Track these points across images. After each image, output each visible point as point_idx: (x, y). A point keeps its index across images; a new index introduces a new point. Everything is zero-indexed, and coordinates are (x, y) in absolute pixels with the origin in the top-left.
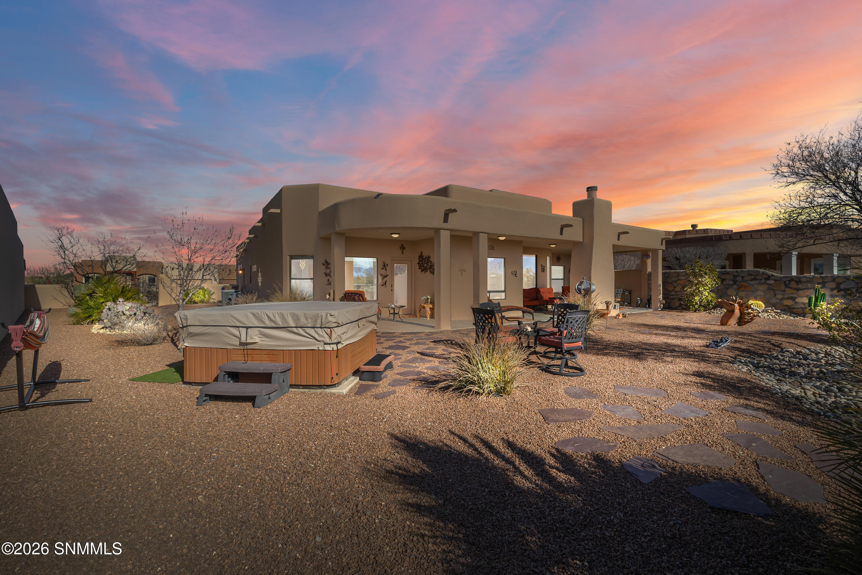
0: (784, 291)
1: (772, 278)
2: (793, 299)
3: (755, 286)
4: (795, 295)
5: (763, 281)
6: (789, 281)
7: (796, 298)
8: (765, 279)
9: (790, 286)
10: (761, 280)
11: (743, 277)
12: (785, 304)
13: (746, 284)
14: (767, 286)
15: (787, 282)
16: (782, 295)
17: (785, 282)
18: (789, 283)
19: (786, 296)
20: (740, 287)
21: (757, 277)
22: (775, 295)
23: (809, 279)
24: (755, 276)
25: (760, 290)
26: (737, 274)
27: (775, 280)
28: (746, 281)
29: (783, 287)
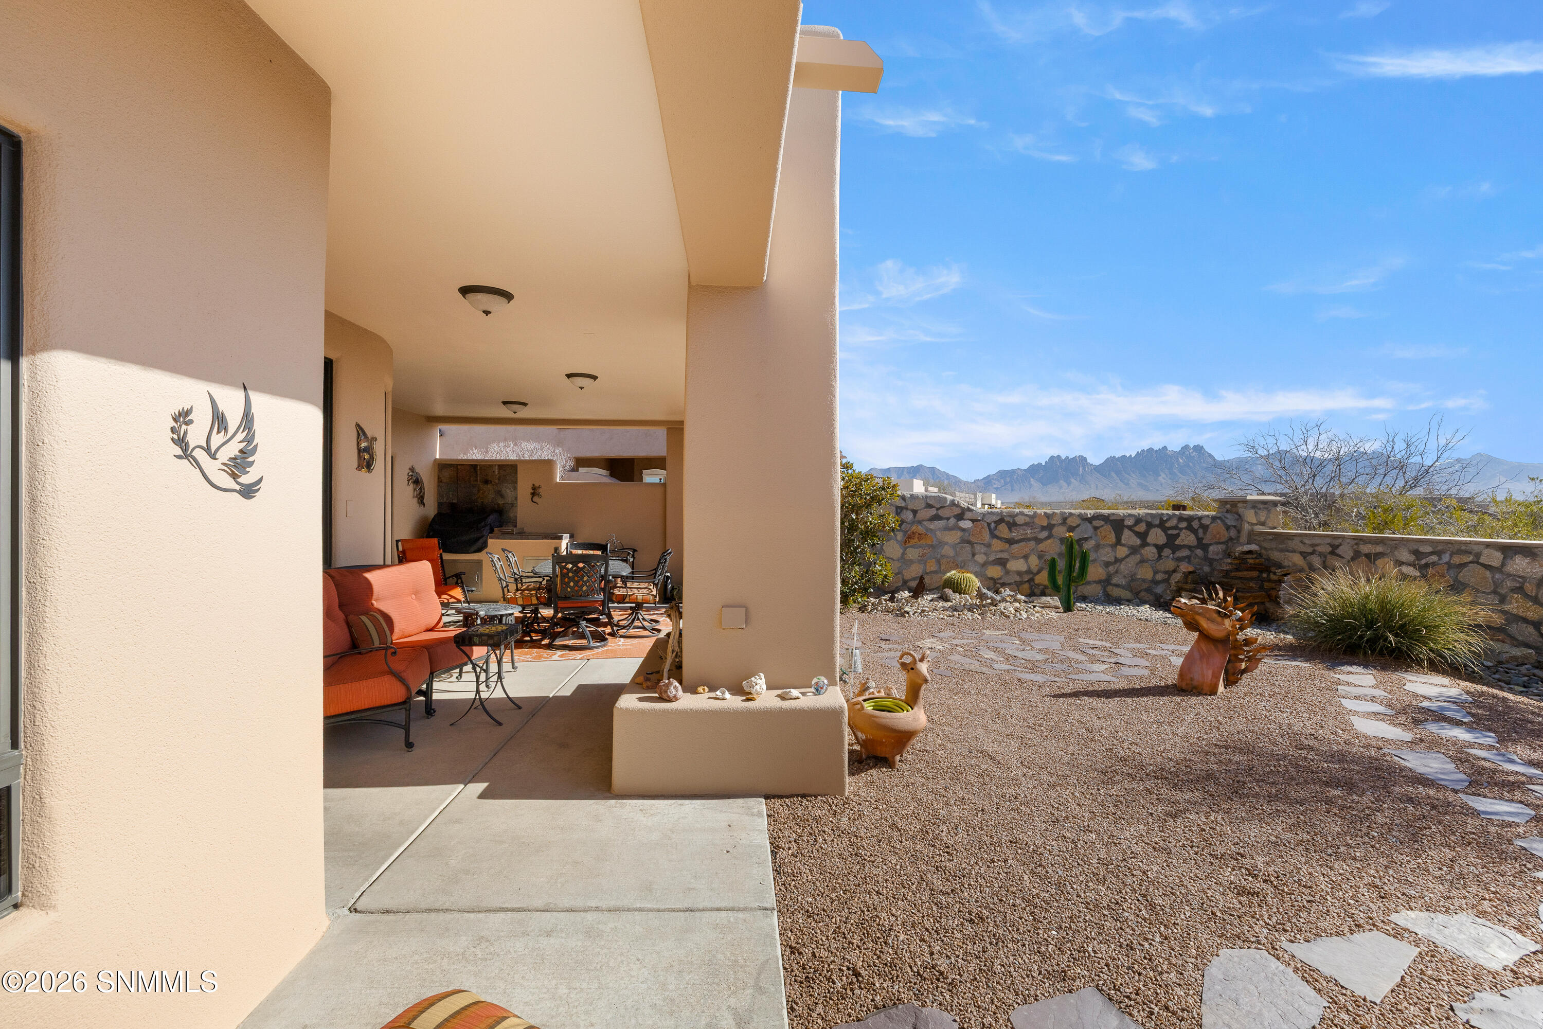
0: (989, 546)
1: (968, 515)
2: (1002, 563)
3: (938, 533)
4: (1004, 555)
5: (952, 521)
6: (995, 522)
7: (1007, 560)
8: (955, 516)
9: (997, 533)
10: (948, 519)
11: (915, 512)
12: (989, 576)
13: (920, 529)
14: (959, 534)
15: (993, 525)
16: (985, 554)
17: (989, 525)
18: (996, 528)
19: (992, 558)
20: (909, 538)
21: (940, 512)
22: (974, 555)
23: (1028, 519)
24: (938, 509)
25: (947, 543)
26: (903, 505)
27: (973, 521)
28: (920, 522)
29: (986, 536)
